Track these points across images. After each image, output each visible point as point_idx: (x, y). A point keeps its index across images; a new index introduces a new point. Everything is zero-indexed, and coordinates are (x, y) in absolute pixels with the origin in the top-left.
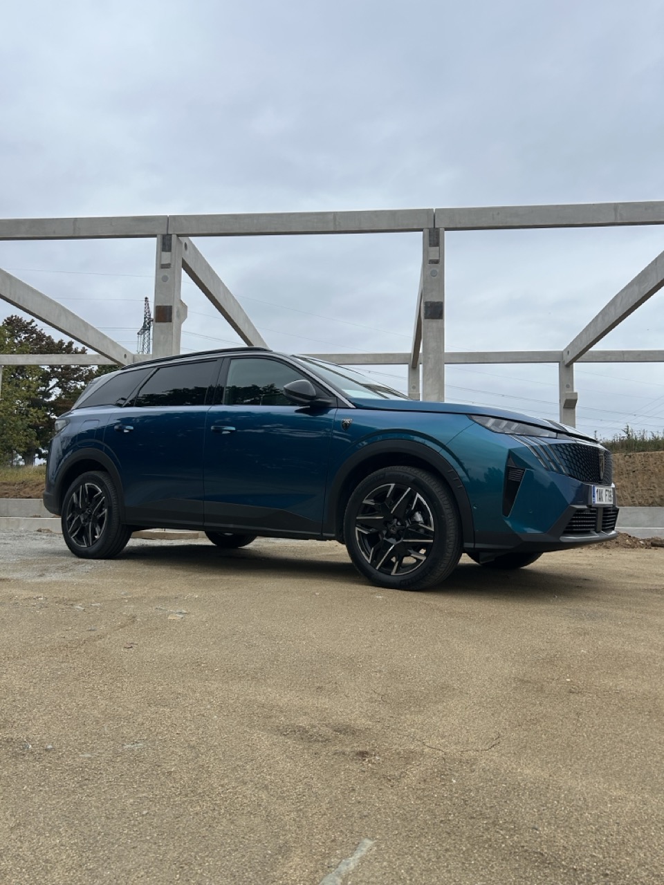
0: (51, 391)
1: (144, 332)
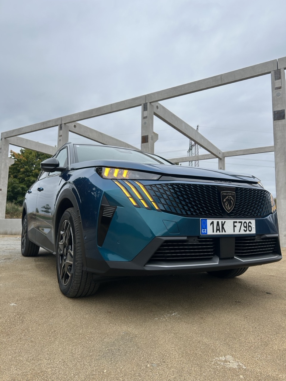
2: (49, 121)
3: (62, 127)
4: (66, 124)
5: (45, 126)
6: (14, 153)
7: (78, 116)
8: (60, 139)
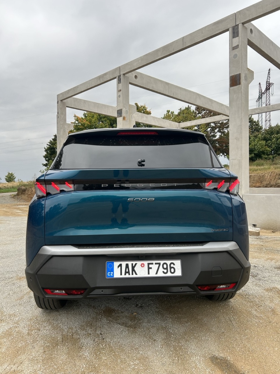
0: (216, 135)
1: (259, 100)
2: (105, 74)
3: (121, 79)
4: (126, 75)
5: (102, 81)
6: (78, 117)
7: (140, 61)
8: (120, 94)
